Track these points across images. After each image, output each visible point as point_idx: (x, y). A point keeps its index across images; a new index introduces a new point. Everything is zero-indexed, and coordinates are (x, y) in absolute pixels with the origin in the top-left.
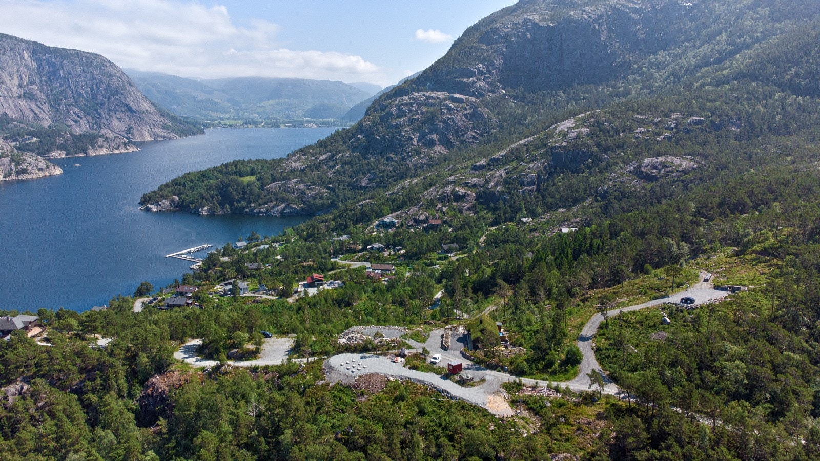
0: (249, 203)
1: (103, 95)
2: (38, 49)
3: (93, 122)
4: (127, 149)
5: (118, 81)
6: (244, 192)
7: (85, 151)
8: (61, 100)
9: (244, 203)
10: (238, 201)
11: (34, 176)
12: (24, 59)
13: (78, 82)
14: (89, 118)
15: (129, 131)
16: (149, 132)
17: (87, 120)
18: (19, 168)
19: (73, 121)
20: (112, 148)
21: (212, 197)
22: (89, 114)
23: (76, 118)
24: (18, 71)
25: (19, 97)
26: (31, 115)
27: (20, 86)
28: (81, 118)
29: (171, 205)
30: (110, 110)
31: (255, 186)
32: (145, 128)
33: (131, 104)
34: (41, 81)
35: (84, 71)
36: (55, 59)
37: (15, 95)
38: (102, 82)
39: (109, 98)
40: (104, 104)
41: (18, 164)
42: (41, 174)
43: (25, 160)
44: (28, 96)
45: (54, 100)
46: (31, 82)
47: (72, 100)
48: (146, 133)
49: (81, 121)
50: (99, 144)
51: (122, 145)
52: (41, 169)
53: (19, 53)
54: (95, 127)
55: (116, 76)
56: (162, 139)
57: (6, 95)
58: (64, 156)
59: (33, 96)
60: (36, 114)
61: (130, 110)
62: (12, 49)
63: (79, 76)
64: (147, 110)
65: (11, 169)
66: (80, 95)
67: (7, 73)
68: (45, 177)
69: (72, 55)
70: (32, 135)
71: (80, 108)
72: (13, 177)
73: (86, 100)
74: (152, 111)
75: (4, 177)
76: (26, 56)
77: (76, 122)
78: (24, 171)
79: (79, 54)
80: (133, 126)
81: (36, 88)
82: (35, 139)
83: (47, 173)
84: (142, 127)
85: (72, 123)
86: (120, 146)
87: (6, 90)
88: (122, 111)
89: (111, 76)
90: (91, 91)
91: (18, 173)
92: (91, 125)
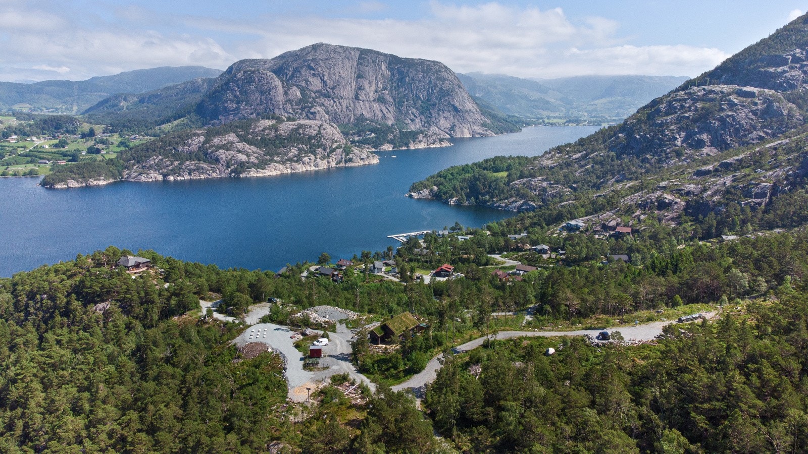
0: (492, 197)
1: (436, 97)
2: (393, 61)
3: (426, 120)
4: (441, 144)
5: (450, 84)
6: (490, 186)
7: (407, 145)
8: (404, 102)
9: (487, 197)
10: (484, 195)
11: (357, 164)
12: (381, 69)
13: (418, 87)
14: (423, 117)
15: (452, 128)
16: (468, 129)
17: (421, 119)
18: (348, 157)
19: (411, 120)
20: (429, 143)
21: (462, 189)
22: (422, 114)
23: (413, 117)
24: (376, 79)
25: (374, 101)
26: (380, 115)
27: (376, 91)
28: (416, 117)
29: (429, 194)
30: (439, 110)
31: (501, 181)
32: (466, 126)
33: (457, 104)
34: (392, 87)
35: (423, 77)
36: (404, 68)
37: (372, 99)
38: (436, 85)
39: (441, 99)
40: (436, 105)
41: (347, 154)
42: (362, 163)
43: (352, 151)
44: (381, 100)
45: (399, 103)
46: (384, 89)
47: (412, 102)
48: (466, 131)
49: (416, 120)
50: (420, 139)
51: (437, 140)
52: (363, 159)
53: (378, 65)
54: (426, 125)
55: (448, 80)
56: (479, 136)
57: (365, 99)
58: (391, 149)
59: (384, 99)
60: (384, 114)
61: (456, 109)
62: (373, 62)
63: (420, 82)
64: (470, 110)
65: (342, 158)
66: (418, 97)
67: (367, 81)
68: (364, 165)
69: (417, 64)
70: (372, 131)
71: (417, 109)
72: (342, 165)
73: (422, 102)
74: (474, 111)
75: (336, 164)
76: (383, 67)
77: (412, 120)
78: (351, 160)
79: (422, 62)
80: (456, 124)
81: (387, 92)
82: (373, 134)
83: (367, 163)
84: (463, 124)
85: (410, 121)
86: (435, 141)
87: (365, 95)
88: (449, 111)
89: (444, 80)
90: (427, 93)
91: (346, 161)
92: (423, 123)
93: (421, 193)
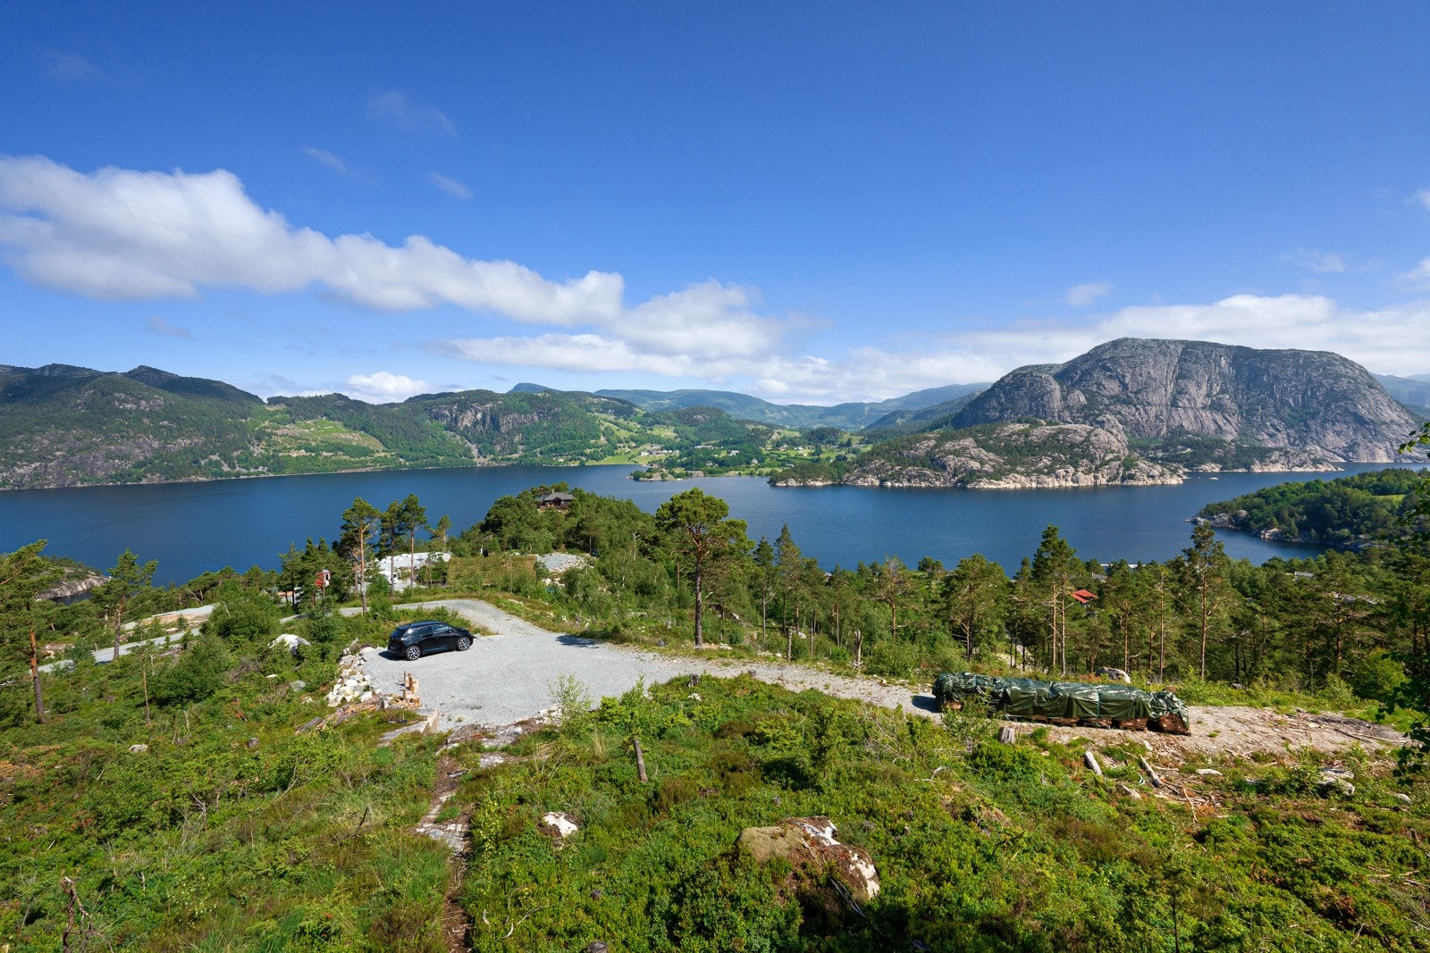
0: (1358, 532)
1: (1319, 403)
2: (1241, 355)
3: (1297, 436)
4: (1316, 467)
5: (1349, 382)
6: (1355, 515)
7: (1248, 466)
8: (1257, 410)
9: (1346, 532)
10: (1339, 527)
11: (1141, 483)
12: (1219, 366)
13: (1286, 388)
14: (1292, 432)
15: (1352, 447)
16: (1387, 451)
17: (1289, 436)
18: (1127, 473)
19: (1268, 434)
20: (1291, 465)
21: (1292, 515)
22: (1292, 426)
23: (1272, 430)
24: (1209, 380)
25: (1203, 408)
26: (1213, 427)
27: (1208, 395)
28: (1279, 431)
29: (1230, 521)
30: (1326, 421)
31: (1384, 507)
32: (1381, 446)
33: (1363, 412)
34: (1237, 389)
35: (1297, 374)
36: (1261, 362)
37: (1199, 405)
38: (1321, 385)
39: (1329, 405)
40: (1319, 412)
41: (1128, 469)
42: (1150, 482)
43: (1136, 465)
44: (1216, 407)
45: (1247, 411)
46: (1223, 391)
47: (1272, 410)
48: (1382, 452)
49: (1279, 435)
50: (1273, 458)
51: (1309, 461)
52: (1153, 477)
53: (1214, 360)
54: (1297, 442)
55: (1345, 377)
56: (1409, 461)
57: (1188, 405)
58: (1217, 470)
59: (1221, 406)
60: (1219, 426)
61: (1360, 421)
62: (1206, 357)
63: (1289, 381)
64: (1392, 421)
65: (1118, 474)
66: (1284, 403)
67: (1194, 382)
68: (1153, 486)
69: (1285, 356)
70: (1186, 445)
71: (1282, 419)
72: (1118, 482)
73: (1293, 409)
74: (1402, 422)
75: (1108, 481)
76: (1223, 362)
77: (1271, 436)
78: (1131, 477)
79: (1295, 354)
80: (1359, 441)
81: (1228, 397)
82: (1189, 450)
83: (1159, 482)
84: (1375, 443)
85: (1266, 437)
86: (1305, 462)
87: (1188, 400)
88: (1345, 422)
89: (1338, 377)
90: (1303, 398)
91: (1123, 479)
92: (1292, 439)
93: (1214, 519)
